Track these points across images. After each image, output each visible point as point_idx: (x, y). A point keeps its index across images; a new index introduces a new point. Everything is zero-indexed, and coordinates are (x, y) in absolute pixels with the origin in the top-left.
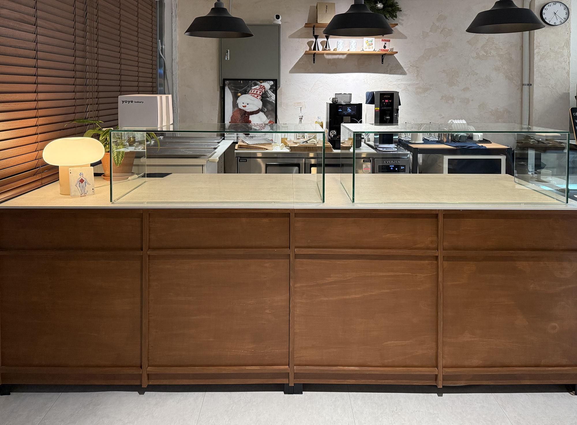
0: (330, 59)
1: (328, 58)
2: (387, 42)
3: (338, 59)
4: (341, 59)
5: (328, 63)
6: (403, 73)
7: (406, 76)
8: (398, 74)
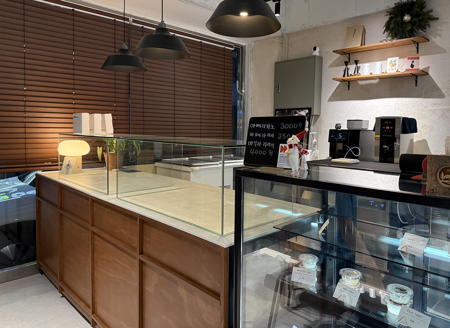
0: (363, 85)
1: (361, 84)
2: (414, 60)
3: (371, 84)
4: (374, 84)
5: (362, 89)
6: (441, 96)
7: (444, 99)
8: (434, 98)
